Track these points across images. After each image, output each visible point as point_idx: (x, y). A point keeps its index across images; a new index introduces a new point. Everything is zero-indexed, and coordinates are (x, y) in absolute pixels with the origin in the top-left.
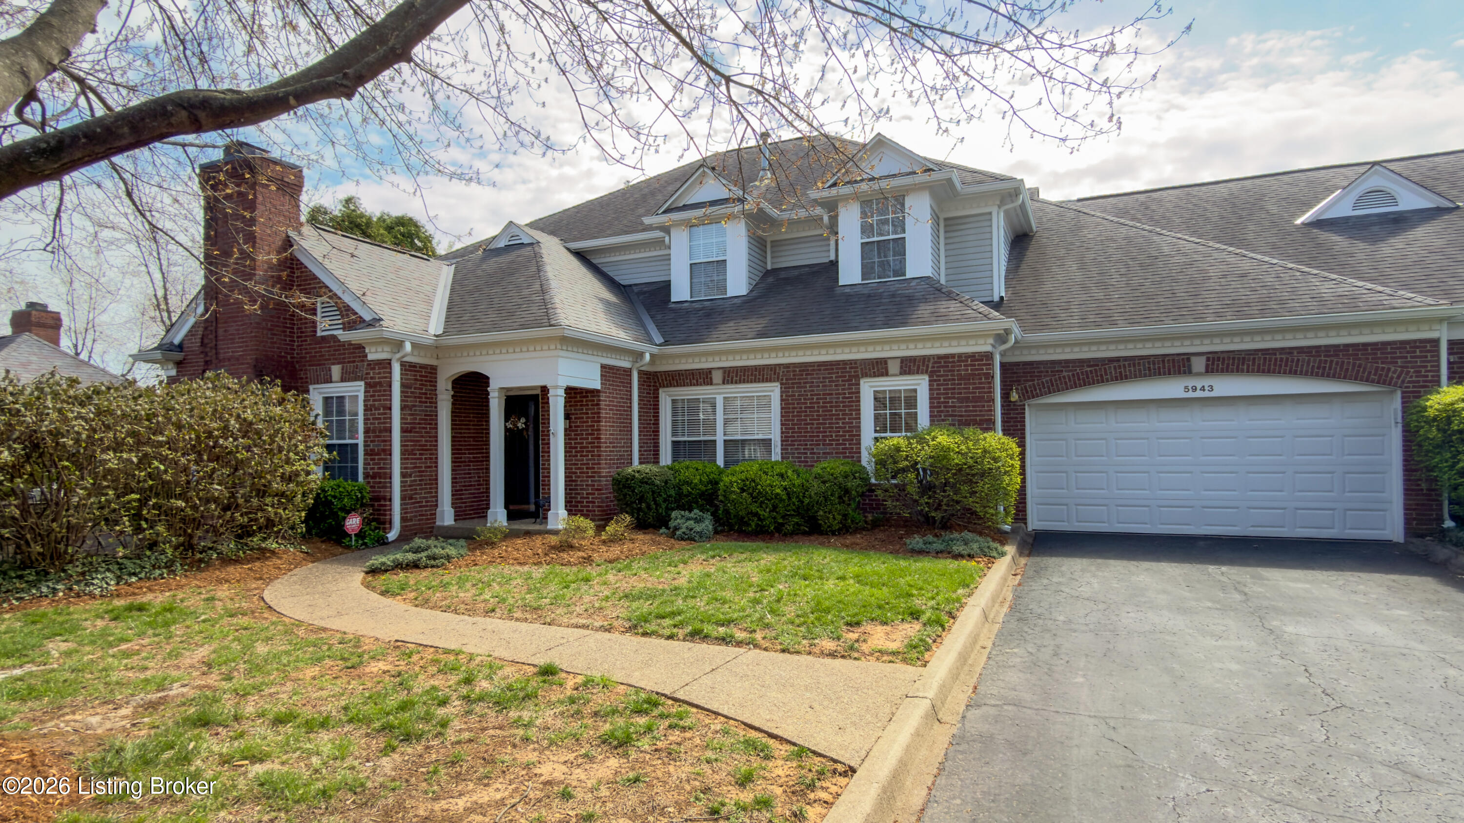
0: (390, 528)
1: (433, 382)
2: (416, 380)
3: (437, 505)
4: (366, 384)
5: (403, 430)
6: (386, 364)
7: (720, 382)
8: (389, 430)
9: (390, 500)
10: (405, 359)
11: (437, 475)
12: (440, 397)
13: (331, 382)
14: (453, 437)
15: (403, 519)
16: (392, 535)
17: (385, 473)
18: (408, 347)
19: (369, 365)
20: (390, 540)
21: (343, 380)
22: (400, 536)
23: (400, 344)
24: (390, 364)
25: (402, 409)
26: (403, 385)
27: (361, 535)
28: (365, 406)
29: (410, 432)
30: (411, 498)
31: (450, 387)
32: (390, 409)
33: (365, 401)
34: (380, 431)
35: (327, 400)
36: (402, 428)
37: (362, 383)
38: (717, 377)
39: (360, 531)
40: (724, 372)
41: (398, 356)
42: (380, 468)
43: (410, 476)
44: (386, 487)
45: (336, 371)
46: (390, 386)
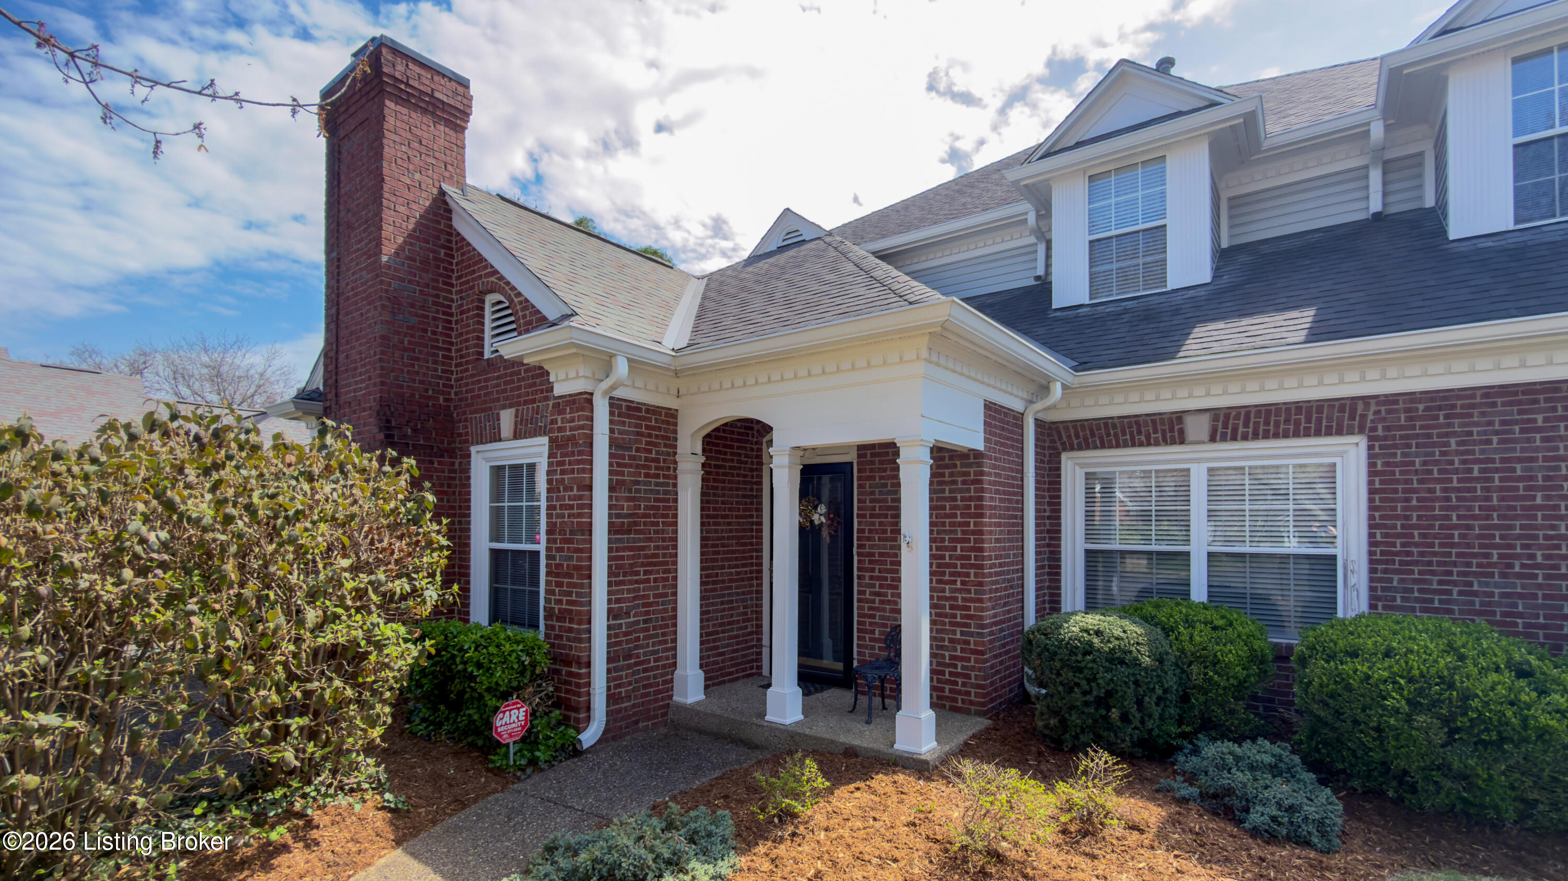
0: (588, 719)
1: (671, 442)
2: (639, 434)
3: (675, 665)
4: (551, 440)
5: (613, 529)
6: (584, 401)
7: (1205, 436)
8: (588, 529)
9: (589, 665)
10: (618, 393)
11: (675, 609)
12: (681, 466)
13: (500, 440)
14: (703, 539)
15: (611, 698)
16: (589, 736)
17: (579, 613)
18: (622, 367)
19: (556, 406)
20: (585, 746)
21: (517, 436)
22: (606, 732)
23: (606, 362)
24: (590, 402)
25: (611, 489)
26: (613, 443)
27: (529, 739)
28: (549, 482)
29: (629, 532)
30: (628, 657)
31: (699, 448)
32: (590, 488)
33: (549, 473)
34: (572, 532)
35: (497, 471)
36: (611, 524)
37: (545, 440)
38: (1197, 428)
39: (529, 731)
40: (1215, 419)
41: (605, 385)
42: (569, 603)
43: (628, 614)
44: (580, 640)
45: (507, 418)
46: (591, 445)
